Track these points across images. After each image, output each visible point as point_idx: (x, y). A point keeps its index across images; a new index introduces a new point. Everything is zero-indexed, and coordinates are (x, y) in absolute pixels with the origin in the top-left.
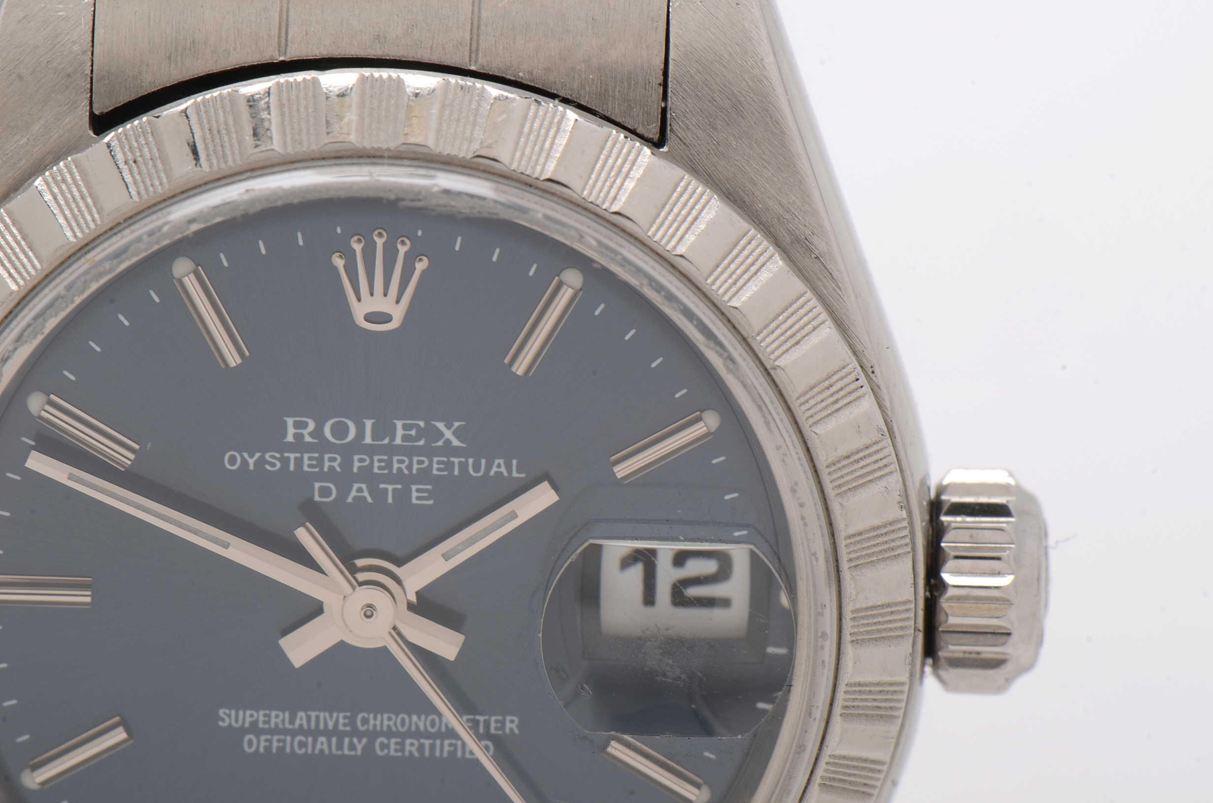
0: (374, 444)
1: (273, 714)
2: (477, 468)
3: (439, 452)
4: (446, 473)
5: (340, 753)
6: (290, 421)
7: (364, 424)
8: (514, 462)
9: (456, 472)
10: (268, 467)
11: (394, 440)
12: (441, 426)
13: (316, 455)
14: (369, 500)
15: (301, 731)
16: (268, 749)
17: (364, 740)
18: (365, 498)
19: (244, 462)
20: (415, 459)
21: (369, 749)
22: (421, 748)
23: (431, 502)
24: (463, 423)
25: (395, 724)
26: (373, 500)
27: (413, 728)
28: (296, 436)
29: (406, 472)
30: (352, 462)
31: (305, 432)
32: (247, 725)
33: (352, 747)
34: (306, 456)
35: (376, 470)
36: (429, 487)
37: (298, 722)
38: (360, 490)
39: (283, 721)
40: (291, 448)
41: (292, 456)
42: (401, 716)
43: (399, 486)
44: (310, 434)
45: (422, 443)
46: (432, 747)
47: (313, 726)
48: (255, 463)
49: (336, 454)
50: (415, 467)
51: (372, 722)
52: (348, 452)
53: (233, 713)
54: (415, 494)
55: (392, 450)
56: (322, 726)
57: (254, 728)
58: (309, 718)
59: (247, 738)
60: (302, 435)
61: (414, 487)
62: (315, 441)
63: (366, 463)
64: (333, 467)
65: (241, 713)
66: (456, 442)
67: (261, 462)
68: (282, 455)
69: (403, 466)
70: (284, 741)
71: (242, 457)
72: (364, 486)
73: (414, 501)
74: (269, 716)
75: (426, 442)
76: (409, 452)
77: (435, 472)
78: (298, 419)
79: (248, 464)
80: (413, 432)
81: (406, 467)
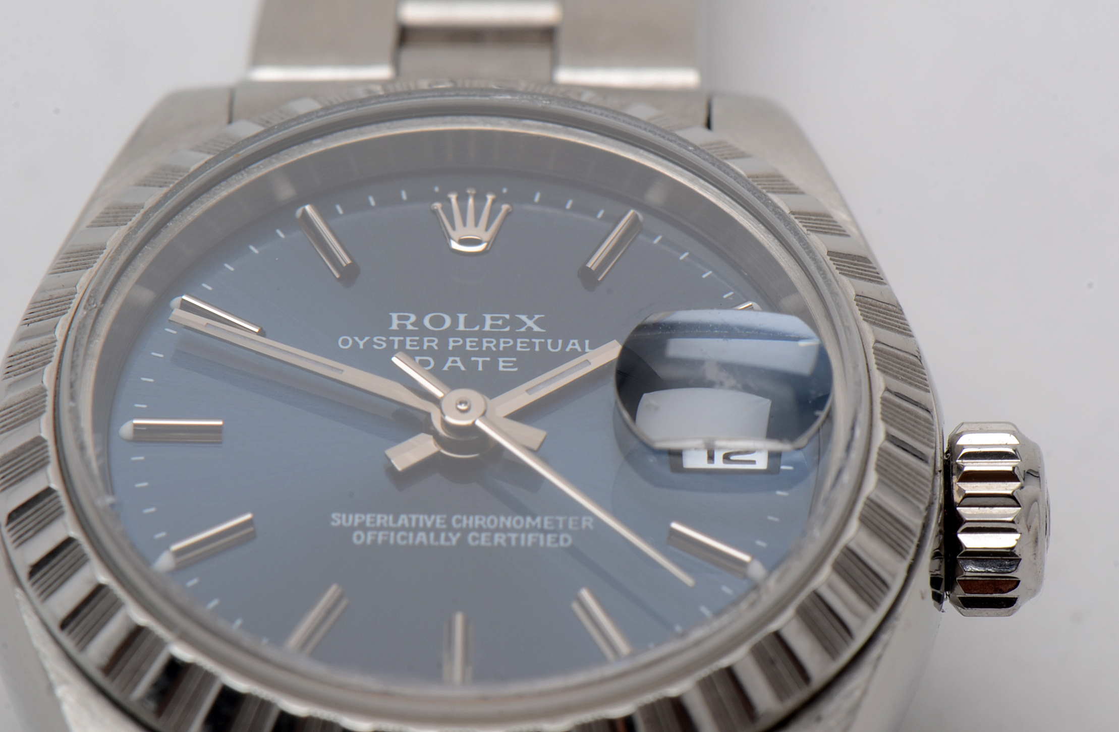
0: (466, 331)
1: (379, 516)
2: (555, 346)
3: (522, 335)
4: (528, 350)
5: (437, 544)
6: (395, 316)
7: (458, 317)
8: (587, 342)
9: (537, 349)
10: (375, 347)
11: (484, 328)
12: (524, 318)
13: (417, 338)
14: (463, 368)
15: (403, 528)
16: (374, 542)
17: (458, 535)
18: (459, 367)
19: (355, 344)
20: (502, 340)
21: (463, 541)
22: (508, 540)
23: (516, 369)
24: (543, 316)
25: (486, 523)
26: (465, 368)
27: (501, 526)
28: (399, 325)
29: (494, 349)
30: (448, 342)
31: (408, 323)
32: (356, 524)
33: (448, 539)
34: (408, 339)
35: (468, 348)
36: (514, 359)
37: (400, 523)
38: (454, 362)
39: (388, 522)
40: (395, 333)
41: (396, 339)
42: (490, 518)
43: (488, 359)
44: (412, 324)
45: (507, 329)
46: (518, 540)
47: (413, 524)
48: (364, 344)
49: (434, 337)
50: (502, 346)
51: (465, 522)
52: (443, 337)
53: (344, 516)
54: (501, 364)
55: (482, 334)
56: (421, 525)
57: (362, 527)
58: (410, 520)
59: (355, 534)
60: (405, 325)
61: (501, 360)
62: (416, 329)
63: (459, 344)
64: (432, 347)
65: (351, 517)
66: (536, 329)
67: (370, 343)
68: (388, 338)
69: (491, 345)
70: (389, 536)
71: (354, 340)
72: (458, 359)
73: (501, 369)
74: (375, 518)
75: (510, 329)
76: (497, 336)
77: (519, 349)
78: (402, 314)
79: (358, 345)
80: (500, 322)
81: (494, 346)
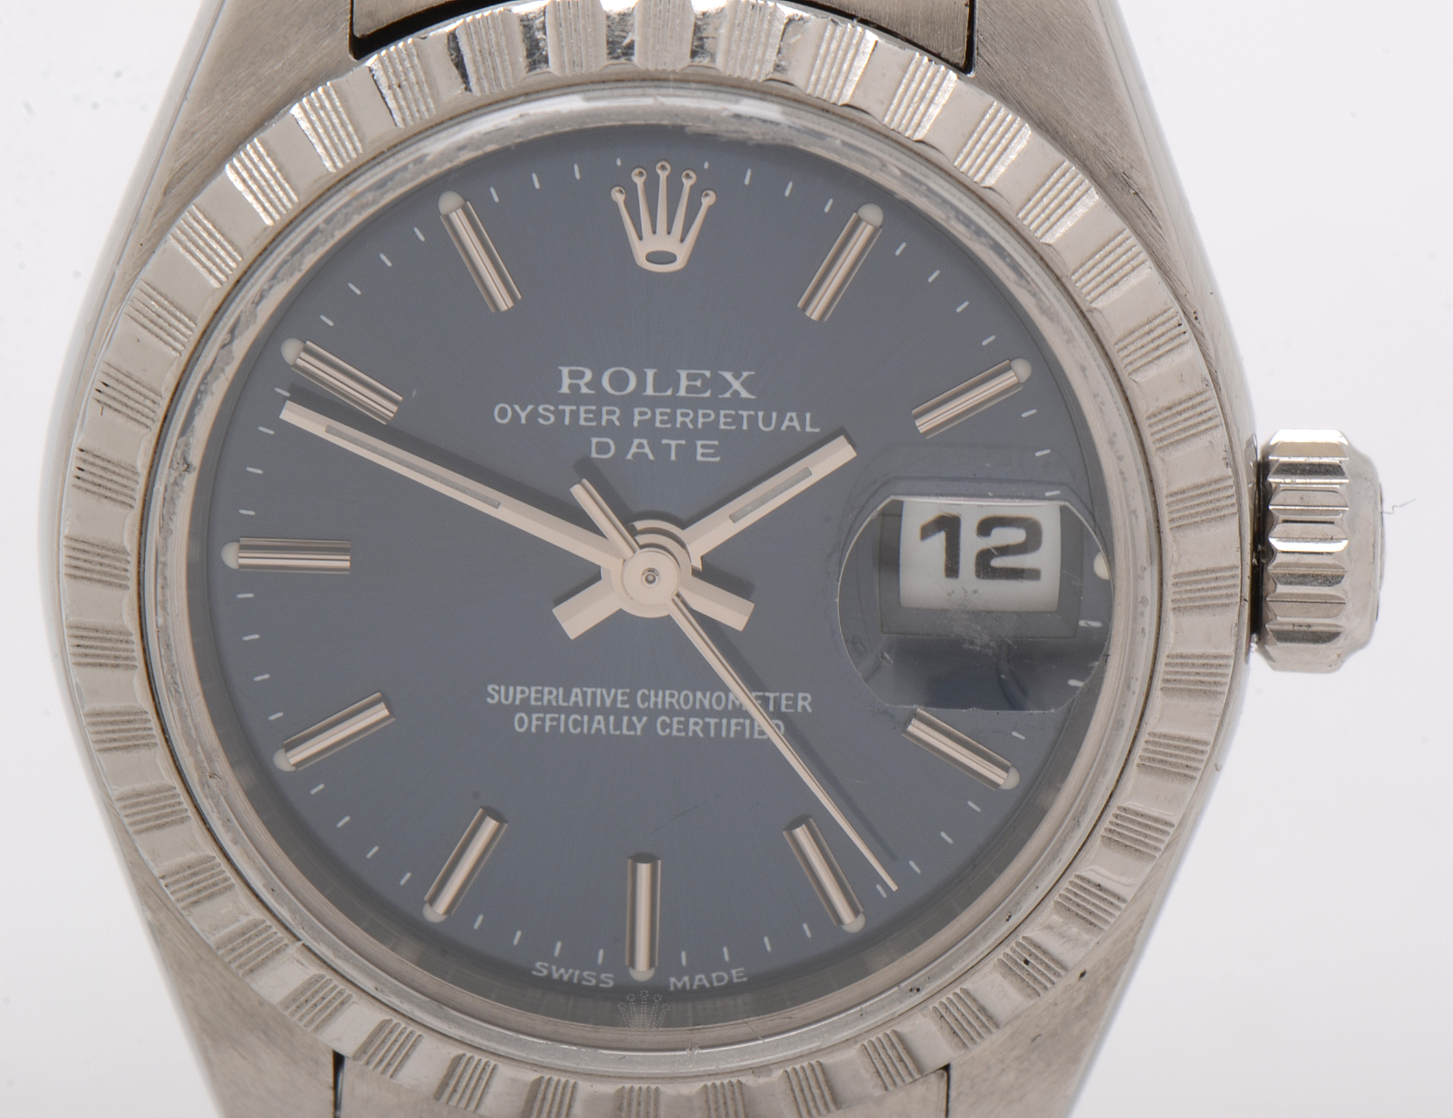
0: (656, 396)
1: (546, 690)
2: (767, 422)
3: (726, 404)
4: (733, 428)
5: (618, 733)
6: (565, 371)
7: (645, 374)
8: (808, 415)
9: (745, 427)
10: (541, 421)
11: (678, 392)
12: (728, 376)
13: (593, 408)
14: (651, 457)
15: (576, 709)
16: (541, 728)
17: (645, 719)
18: (646, 455)
19: (516, 415)
20: (700, 412)
21: (649, 728)
23: (717, 459)
24: (753, 373)
25: (678, 702)
26: (654, 458)
27: (698, 707)
28: (571, 386)
29: (691, 426)
30: (633, 415)
31: (582, 383)
32: (518, 703)
33: (631, 726)
34: (582, 409)
35: (658, 424)
36: (716, 443)
37: (573, 700)
38: (640, 446)
39: (557, 698)
40: (566, 400)
41: (567, 409)
42: (684, 694)
43: (683, 442)
44: (587, 385)
45: (708, 394)
46: (718, 726)
47: (589, 704)
48: (527, 417)
49: (615, 406)
50: (701, 420)
51: (653, 700)
52: (627, 405)
53: (503, 689)
54: (700, 451)
55: (675, 403)
56: (598, 704)
57: (525, 706)
58: (584, 694)
59: (518, 717)
60: (578, 387)
61: (699, 443)
62: (592, 392)
63: (647, 417)
64: (612, 421)
65: (511, 690)
66: (744, 394)
67: (534, 415)
68: (556, 407)
69: (687, 420)
70: (558, 720)
71: (514, 410)
72: (645, 442)
73: (699, 458)
74: (542, 692)
75: (712, 393)
76: (694, 404)
77: (722, 427)
78: (574, 368)
79: (520, 418)
80: (698, 383)
81: (691, 421)
